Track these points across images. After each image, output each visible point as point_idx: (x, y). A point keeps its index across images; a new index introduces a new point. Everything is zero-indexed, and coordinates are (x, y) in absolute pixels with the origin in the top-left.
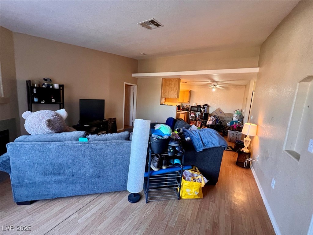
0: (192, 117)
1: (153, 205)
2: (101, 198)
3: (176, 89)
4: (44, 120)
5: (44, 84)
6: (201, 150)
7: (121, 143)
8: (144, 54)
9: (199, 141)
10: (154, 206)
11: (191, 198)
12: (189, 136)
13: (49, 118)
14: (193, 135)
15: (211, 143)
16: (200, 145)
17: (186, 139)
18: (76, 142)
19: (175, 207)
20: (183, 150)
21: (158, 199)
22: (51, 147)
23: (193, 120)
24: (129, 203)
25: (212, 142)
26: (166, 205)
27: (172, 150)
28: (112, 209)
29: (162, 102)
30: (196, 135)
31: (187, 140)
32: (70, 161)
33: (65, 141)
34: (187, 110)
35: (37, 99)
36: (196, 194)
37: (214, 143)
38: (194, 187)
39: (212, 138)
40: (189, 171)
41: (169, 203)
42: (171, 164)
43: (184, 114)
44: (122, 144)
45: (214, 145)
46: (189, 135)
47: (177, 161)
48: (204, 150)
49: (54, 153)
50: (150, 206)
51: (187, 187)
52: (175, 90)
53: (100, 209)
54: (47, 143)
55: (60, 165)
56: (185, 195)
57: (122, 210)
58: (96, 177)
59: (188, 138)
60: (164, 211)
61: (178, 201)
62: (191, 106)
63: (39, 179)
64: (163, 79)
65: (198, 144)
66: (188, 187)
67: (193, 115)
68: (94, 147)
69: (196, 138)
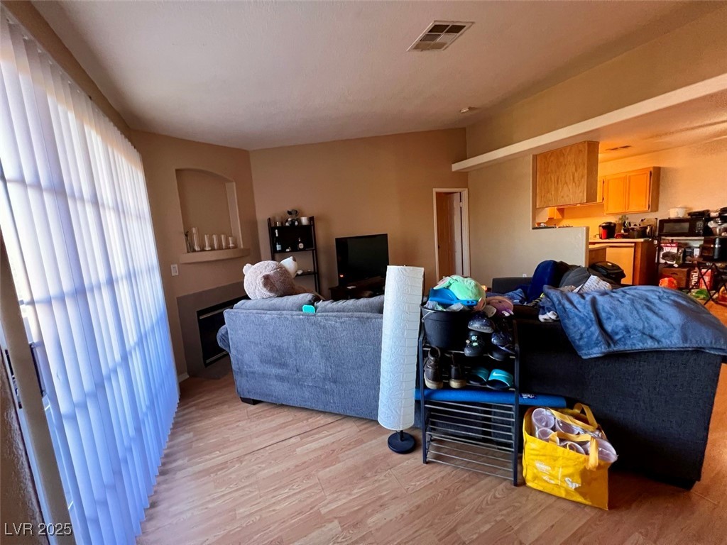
0: (666, 256)
1: (439, 472)
2: (343, 424)
3: (583, 176)
4: (261, 276)
5: (287, 221)
6: (596, 352)
7: (368, 318)
8: (470, 108)
9: (587, 324)
10: (439, 476)
11: (556, 492)
12: (552, 307)
13: (268, 273)
14: (568, 305)
15: (644, 333)
16: (589, 337)
17: (541, 318)
18: (298, 312)
19: (495, 498)
20: (517, 345)
21: (457, 463)
22: (266, 318)
23: (671, 266)
24: (387, 449)
25: (647, 332)
26: (473, 485)
27: (476, 342)
28: (352, 450)
29: (538, 221)
30: (578, 306)
31: (542, 320)
32: (292, 345)
33: (284, 310)
34: (642, 233)
35: (280, 246)
36: (572, 486)
37: (656, 333)
38: (560, 462)
39: (647, 318)
40: (553, 412)
41: (483, 482)
42: (480, 380)
43: (633, 249)
44: (369, 320)
45: (659, 342)
46: (553, 304)
47: (497, 375)
48: (608, 357)
49: (271, 329)
50: (431, 473)
51: (537, 455)
52: (576, 179)
53: (333, 443)
54: (263, 311)
55: (280, 350)
56: (535, 478)
57: (368, 458)
58: (331, 380)
59: (550, 315)
60: (460, 496)
61: (513, 487)
62: (660, 221)
63: (258, 368)
64: (535, 157)
65: (585, 335)
66: (542, 455)
67: (674, 250)
68: (322, 324)
69: (577, 315)
